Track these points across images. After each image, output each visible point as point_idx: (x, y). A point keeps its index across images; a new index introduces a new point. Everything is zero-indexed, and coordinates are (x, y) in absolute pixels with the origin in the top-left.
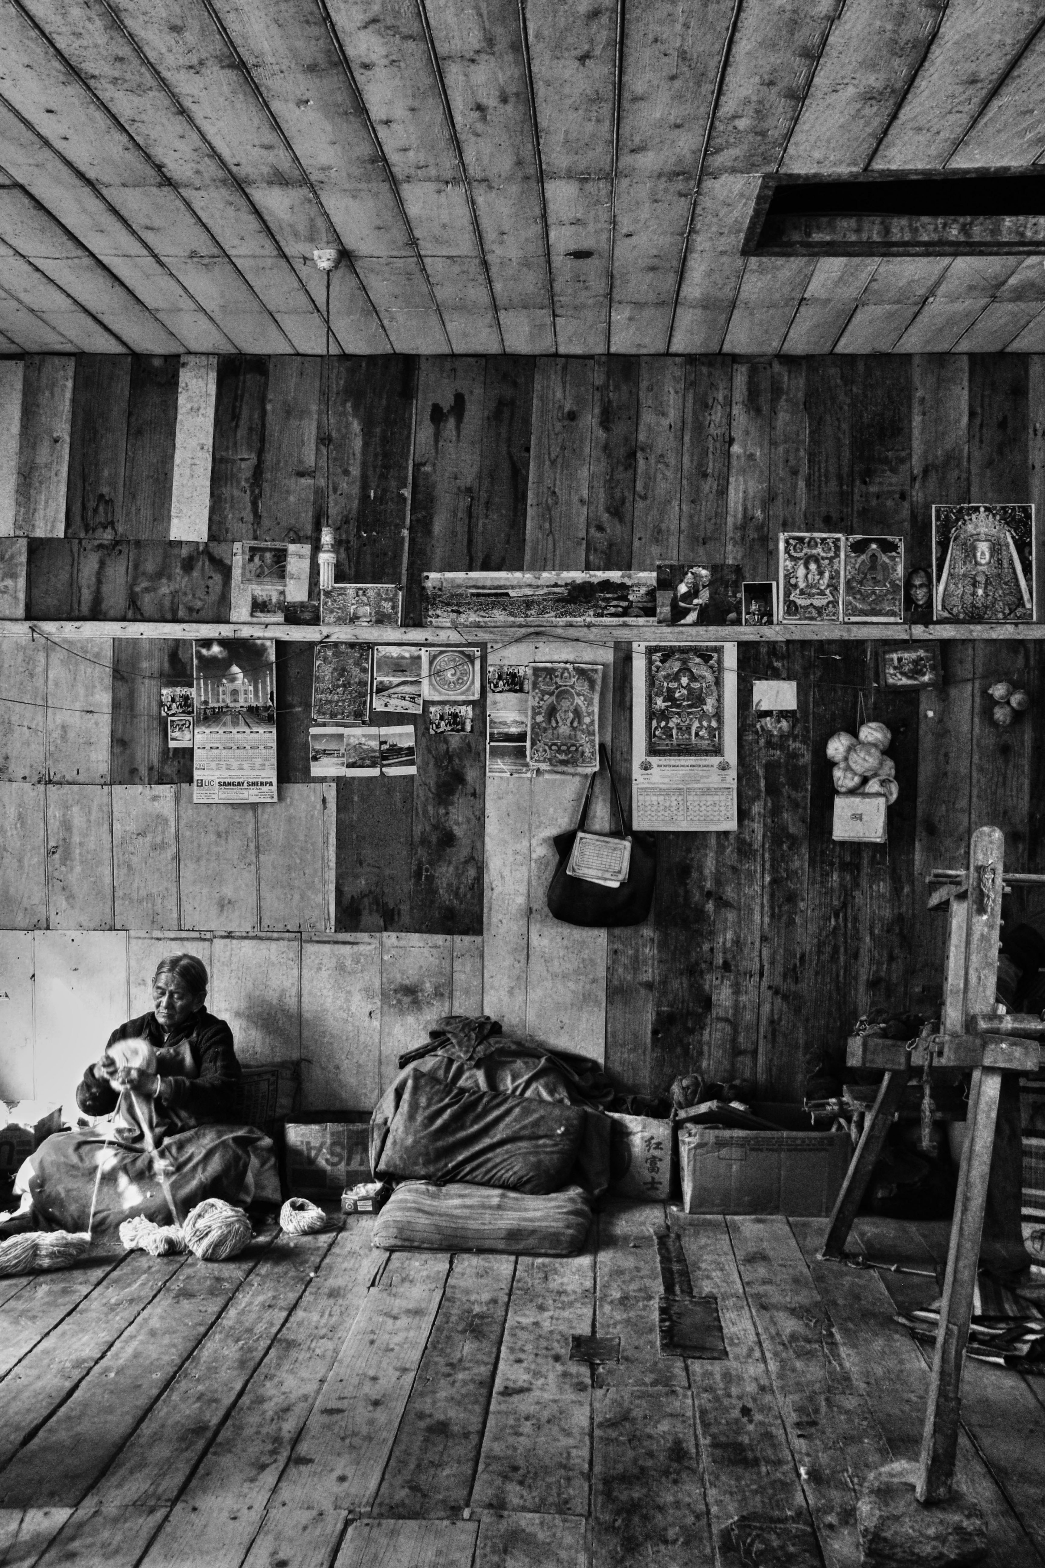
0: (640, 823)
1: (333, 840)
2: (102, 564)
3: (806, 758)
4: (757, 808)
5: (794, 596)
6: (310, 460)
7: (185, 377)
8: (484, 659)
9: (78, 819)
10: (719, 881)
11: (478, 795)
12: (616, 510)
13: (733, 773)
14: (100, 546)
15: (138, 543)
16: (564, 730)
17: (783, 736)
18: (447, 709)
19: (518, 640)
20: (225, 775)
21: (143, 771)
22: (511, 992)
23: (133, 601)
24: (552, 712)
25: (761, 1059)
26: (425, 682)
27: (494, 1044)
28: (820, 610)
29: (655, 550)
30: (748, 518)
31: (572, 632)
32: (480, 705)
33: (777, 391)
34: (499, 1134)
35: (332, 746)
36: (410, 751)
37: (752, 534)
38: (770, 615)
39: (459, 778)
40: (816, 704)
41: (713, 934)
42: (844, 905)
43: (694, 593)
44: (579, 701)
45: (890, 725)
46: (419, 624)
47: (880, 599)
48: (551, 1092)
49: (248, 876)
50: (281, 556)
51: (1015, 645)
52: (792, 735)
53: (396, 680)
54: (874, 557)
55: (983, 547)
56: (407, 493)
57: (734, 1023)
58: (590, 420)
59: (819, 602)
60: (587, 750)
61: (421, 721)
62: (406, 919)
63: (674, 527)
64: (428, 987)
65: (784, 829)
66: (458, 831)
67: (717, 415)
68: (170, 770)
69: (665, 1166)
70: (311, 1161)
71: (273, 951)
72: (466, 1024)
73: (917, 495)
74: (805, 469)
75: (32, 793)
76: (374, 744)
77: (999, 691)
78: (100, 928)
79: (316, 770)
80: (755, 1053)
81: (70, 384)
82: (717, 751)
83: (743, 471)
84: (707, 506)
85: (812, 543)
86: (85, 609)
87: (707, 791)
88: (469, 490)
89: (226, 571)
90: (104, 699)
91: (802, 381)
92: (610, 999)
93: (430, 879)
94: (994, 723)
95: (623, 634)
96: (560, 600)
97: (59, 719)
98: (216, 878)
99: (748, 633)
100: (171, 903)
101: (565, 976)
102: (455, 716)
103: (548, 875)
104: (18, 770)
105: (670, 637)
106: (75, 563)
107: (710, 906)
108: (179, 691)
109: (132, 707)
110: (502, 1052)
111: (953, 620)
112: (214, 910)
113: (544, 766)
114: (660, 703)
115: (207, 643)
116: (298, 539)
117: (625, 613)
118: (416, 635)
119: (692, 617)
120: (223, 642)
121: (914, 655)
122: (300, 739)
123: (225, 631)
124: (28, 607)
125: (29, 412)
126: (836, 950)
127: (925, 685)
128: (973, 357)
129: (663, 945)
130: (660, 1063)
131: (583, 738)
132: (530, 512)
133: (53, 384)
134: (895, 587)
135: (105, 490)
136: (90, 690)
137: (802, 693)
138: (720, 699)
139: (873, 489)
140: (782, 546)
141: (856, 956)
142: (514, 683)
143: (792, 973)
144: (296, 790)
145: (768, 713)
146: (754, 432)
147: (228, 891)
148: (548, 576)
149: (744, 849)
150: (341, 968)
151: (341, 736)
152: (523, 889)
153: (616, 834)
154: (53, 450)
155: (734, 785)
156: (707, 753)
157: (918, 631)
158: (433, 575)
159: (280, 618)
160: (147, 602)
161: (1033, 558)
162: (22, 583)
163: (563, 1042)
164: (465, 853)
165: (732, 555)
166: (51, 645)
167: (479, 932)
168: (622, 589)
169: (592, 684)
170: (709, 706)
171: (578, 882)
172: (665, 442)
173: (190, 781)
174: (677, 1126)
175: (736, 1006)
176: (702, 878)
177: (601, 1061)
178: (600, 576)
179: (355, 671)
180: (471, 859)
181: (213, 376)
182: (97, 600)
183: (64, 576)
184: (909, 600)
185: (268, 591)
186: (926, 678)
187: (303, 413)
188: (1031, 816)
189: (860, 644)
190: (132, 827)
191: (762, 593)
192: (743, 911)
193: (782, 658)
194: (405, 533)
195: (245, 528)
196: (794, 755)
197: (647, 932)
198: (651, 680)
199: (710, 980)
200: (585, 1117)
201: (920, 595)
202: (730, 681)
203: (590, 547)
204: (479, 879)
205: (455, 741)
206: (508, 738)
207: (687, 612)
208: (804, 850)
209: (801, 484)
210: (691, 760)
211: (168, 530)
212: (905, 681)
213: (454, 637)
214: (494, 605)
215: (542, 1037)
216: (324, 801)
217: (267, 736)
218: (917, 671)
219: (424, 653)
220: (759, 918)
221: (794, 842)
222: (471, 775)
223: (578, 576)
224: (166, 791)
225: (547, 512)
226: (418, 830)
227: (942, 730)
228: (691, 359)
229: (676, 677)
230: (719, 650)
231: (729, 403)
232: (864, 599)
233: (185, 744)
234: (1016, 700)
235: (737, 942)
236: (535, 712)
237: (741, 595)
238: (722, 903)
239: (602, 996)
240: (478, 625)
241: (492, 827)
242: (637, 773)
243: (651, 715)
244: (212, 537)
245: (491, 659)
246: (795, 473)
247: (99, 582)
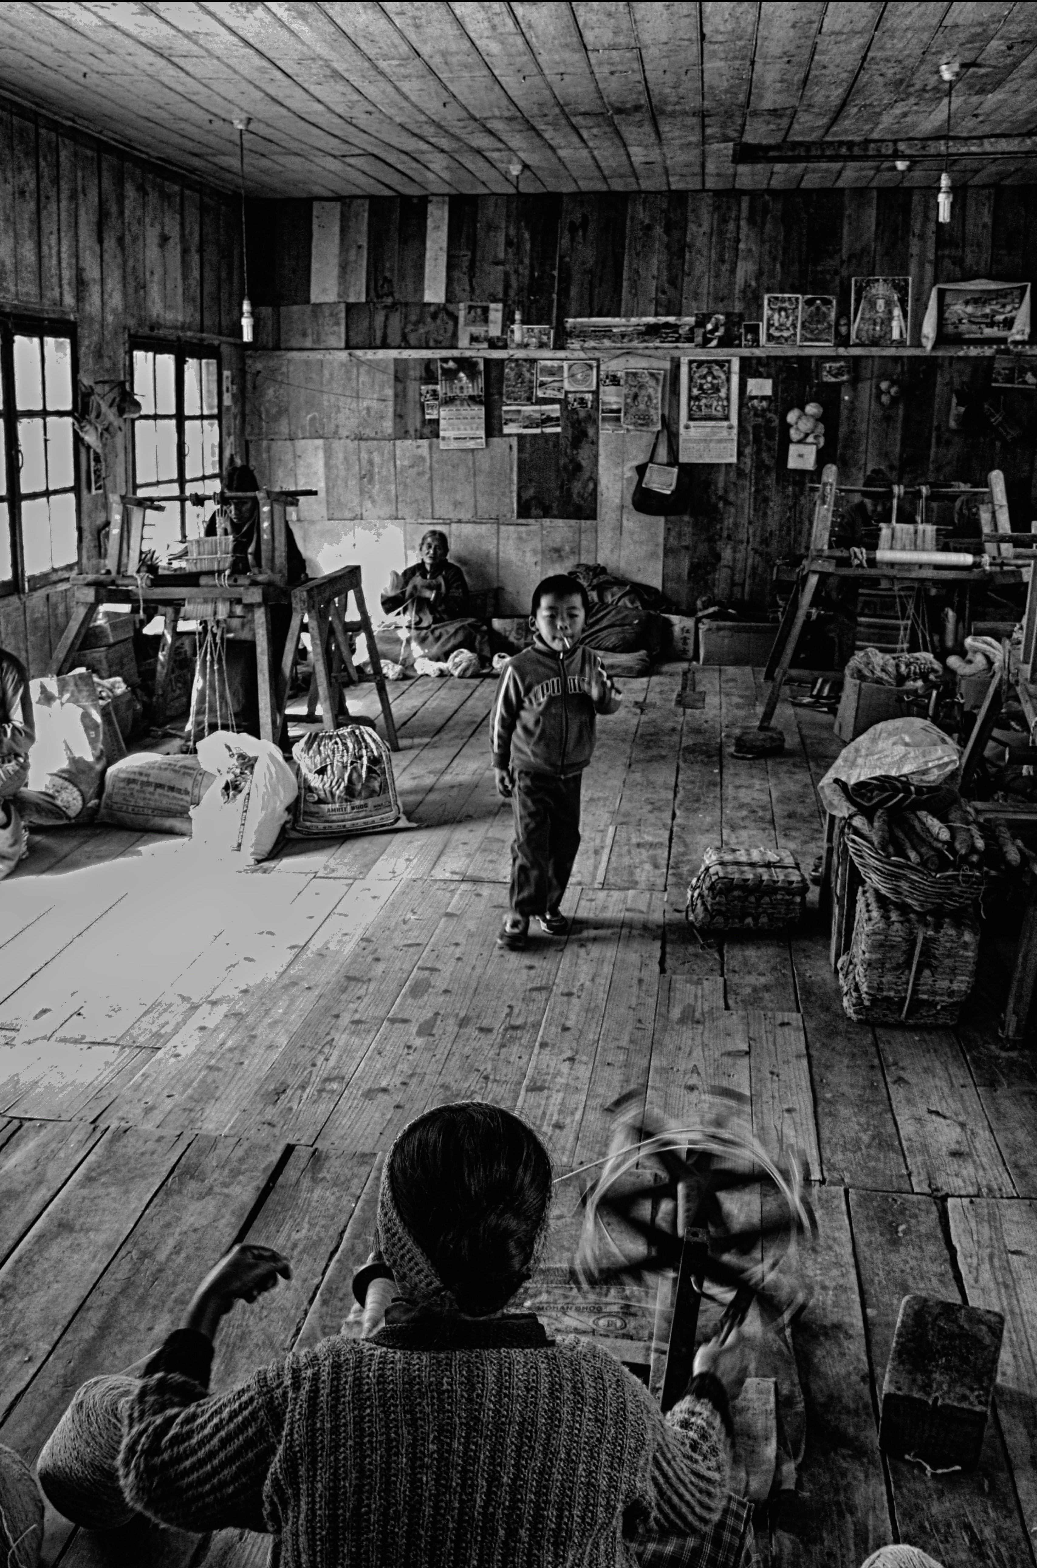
0: (683, 459)
1: (515, 469)
2: (387, 317)
3: (776, 423)
4: (748, 451)
5: (772, 331)
6: (501, 256)
7: (431, 208)
8: (598, 367)
9: (377, 459)
10: (726, 491)
11: (595, 443)
12: (673, 282)
13: (735, 431)
14: (385, 307)
15: (406, 304)
16: (642, 407)
17: (764, 410)
18: (578, 395)
19: (618, 356)
20: (457, 433)
21: (412, 432)
22: (612, 551)
23: (404, 337)
24: (636, 397)
25: (747, 588)
26: (566, 381)
27: (602, 578)
28: (786, 339)
29: (694, 304)
30: (747, 285)
31: (647, 352)
32: (596, 393)
33: (766, 211)
34: (605, 623)
35: (514, 417)
36: (557, 419)
37: (750, 295)
38: (758, 341)
39: (585, 434)
40: (783, 391)
41: (721, 521)
42: (795, 505)
43: (716, 329)
44: (651, 390)
45: (821, 404)
46: (562, 348)
47: (821, 332)
48: (632, 602)
49: (470, 488)
50: (486, 310)
51: (896, 359)
52: (768, 409)
53: (550, 379)
54: (818, 308)
55: (881, 303)
56: (556, 273)
57: (732, 569)
58: (658, 230)
59: (786, 334)
60: (655, 418)
61: (563, 402)
62: (555, 512)
63: (705, 291)
64: (567, 548)
65: (763, 461)
66: (584, 463)
67: (731, 226)
68: (427, 431)
69: (691, 642)
70: (506, 638)
71: (483, 529)
72: (588, 568)
73: (844, 272)
74: (780, 257)
75: (352, 445)
76: (538, 415)
77: (884, 385)
78: (390, 518)
79: (506, 430)
80: (743, 585)
81: (366, 215)
82: (727, 418)
83: (745, 259)
84: (724, 281)
85: (783, 300)
86: (378, 342)
87: (720, 441)
88: (590, 272)
89: (455, 319)
90: (389, 392)
91: (780, 206)
92: (666, 555)
93: (569, 489)
94: (881, 404)
95: (676, 353)
96: (640, 334)
97: (365, 404)
98: (453, 490)
99: (746, 352)
100: (428, 505)
101: (641, 543)
102: (582, 399)
103: (632, 488)
104: (344, 432)
105: (702, 355)
106: (372, 318)
107: (721, 505)
108: (431, 387)
109: (405, 396)
110: (607, 582)
111: (861, 345)
112: (451, 507)
113: (631, 427)
114: (696, 392)
115: (445, 360)
116: (495, 301)
117: (677, 340)
118: (561, 354)
119: (714, 343)
120: (455, 359)
121: (838, 365)
122: (496, 413)
123: (456, 353)
124: (347, 341)
125: (344, 231)
126: (789, 529)
127: (843, 382)
128: (879, 189)
129: (695, 525)
130: (692, 589)
131: (652, 412)
132: (625, 284)
133: (357, 215)
134: (830, 326)
135: (388, 274)
136: (382, 388)
137: (775, 386)
138: (729, 389)
139: (819, 268)
140: (766, 302)
141: (800, 533)
142: (615, 380)
143: (765, 542)
144: (495, 440)
145: (756, 397)
146: (752, 235)
147: (458, 497)
148: (634, 320)
149: (740, 473)
150: (520, 538)
151: (519, 411)
152: (619, 495)
153: (669, 464)
154: (357, 254)
155: (735, 437)
156: (721, 419)
157: (842, 351)
158: (571, 320)
159: (486, 345)
160: (412, 339)
161: (909, 308)
162: (343, 329)
163: (639, 578)
164: (588, 475)
165: (738, 307)
166: (360, 362)
167: (594, 517)
168: (675, 327)
169: (657, 380)
170: (723, 394)
171: (649, 491)
172: (701, 242)
173: (438, 436)
174: (698, 621)
175: (734, 560)
176: (717, 489)
177: (660, 588)
178: (663, 319)
179: (527, 375)
180: (591, 478)
181: (446, 207)
182: (385, 337)
183: (366, 324)
184: (838, 333)
185: (478, 330)
186: (845, 378)
187: (497, 228)
188: (901, 456)
189: (809, 358)
190: (406, 463)
191: (754, 330)
192: (740, 509)
193: (764, 366)
194: (555, 296)
195: (466, 295)
196: (770, 421)
197: (686, 518)
198: (691, 379)
199: (720, 545)
200: (649, 615)
201: (843, 330)
202: (735, 379)
203: (658, 303)
204: (595, 489)
205: (582, 414)
206: (612, 411)
207: (711, 340)
208: (774, 475)
209: (778, 266)
210: (712, 423)
211: (422, 296)
212: (833, 380)
213: (582, 355)
214: (604, 337)
215: (627, 576)
216: (511, 447)
217: (480, 411)
218: (839, 373)
219: (565, 365)
220: (748, 511)
221: (768, 469)
222: (591, 432)
223: (651, 320)
224: (425, 443)
225: (634, 285)
226: (562, 462)
227: (853, 407)
228: (717, 193)
229: (704, 377)
230: (729, 362)
231: (738, 219)
232: (812, 332)
233: (435, 417)
234: (893, 390)
235: (736, 525)
236: (626, 397)
237: (742, 331)
238: (727, 503)
239: (661, 554)
240: (595, 348)
241: (602, 461)
242: (682, 430)
243: (690, 398)
244: (448, 300)
245: (602, 367)
246: (774, 259)
247: (385, 327)
